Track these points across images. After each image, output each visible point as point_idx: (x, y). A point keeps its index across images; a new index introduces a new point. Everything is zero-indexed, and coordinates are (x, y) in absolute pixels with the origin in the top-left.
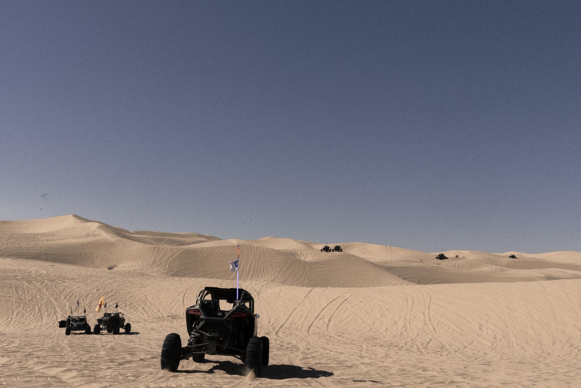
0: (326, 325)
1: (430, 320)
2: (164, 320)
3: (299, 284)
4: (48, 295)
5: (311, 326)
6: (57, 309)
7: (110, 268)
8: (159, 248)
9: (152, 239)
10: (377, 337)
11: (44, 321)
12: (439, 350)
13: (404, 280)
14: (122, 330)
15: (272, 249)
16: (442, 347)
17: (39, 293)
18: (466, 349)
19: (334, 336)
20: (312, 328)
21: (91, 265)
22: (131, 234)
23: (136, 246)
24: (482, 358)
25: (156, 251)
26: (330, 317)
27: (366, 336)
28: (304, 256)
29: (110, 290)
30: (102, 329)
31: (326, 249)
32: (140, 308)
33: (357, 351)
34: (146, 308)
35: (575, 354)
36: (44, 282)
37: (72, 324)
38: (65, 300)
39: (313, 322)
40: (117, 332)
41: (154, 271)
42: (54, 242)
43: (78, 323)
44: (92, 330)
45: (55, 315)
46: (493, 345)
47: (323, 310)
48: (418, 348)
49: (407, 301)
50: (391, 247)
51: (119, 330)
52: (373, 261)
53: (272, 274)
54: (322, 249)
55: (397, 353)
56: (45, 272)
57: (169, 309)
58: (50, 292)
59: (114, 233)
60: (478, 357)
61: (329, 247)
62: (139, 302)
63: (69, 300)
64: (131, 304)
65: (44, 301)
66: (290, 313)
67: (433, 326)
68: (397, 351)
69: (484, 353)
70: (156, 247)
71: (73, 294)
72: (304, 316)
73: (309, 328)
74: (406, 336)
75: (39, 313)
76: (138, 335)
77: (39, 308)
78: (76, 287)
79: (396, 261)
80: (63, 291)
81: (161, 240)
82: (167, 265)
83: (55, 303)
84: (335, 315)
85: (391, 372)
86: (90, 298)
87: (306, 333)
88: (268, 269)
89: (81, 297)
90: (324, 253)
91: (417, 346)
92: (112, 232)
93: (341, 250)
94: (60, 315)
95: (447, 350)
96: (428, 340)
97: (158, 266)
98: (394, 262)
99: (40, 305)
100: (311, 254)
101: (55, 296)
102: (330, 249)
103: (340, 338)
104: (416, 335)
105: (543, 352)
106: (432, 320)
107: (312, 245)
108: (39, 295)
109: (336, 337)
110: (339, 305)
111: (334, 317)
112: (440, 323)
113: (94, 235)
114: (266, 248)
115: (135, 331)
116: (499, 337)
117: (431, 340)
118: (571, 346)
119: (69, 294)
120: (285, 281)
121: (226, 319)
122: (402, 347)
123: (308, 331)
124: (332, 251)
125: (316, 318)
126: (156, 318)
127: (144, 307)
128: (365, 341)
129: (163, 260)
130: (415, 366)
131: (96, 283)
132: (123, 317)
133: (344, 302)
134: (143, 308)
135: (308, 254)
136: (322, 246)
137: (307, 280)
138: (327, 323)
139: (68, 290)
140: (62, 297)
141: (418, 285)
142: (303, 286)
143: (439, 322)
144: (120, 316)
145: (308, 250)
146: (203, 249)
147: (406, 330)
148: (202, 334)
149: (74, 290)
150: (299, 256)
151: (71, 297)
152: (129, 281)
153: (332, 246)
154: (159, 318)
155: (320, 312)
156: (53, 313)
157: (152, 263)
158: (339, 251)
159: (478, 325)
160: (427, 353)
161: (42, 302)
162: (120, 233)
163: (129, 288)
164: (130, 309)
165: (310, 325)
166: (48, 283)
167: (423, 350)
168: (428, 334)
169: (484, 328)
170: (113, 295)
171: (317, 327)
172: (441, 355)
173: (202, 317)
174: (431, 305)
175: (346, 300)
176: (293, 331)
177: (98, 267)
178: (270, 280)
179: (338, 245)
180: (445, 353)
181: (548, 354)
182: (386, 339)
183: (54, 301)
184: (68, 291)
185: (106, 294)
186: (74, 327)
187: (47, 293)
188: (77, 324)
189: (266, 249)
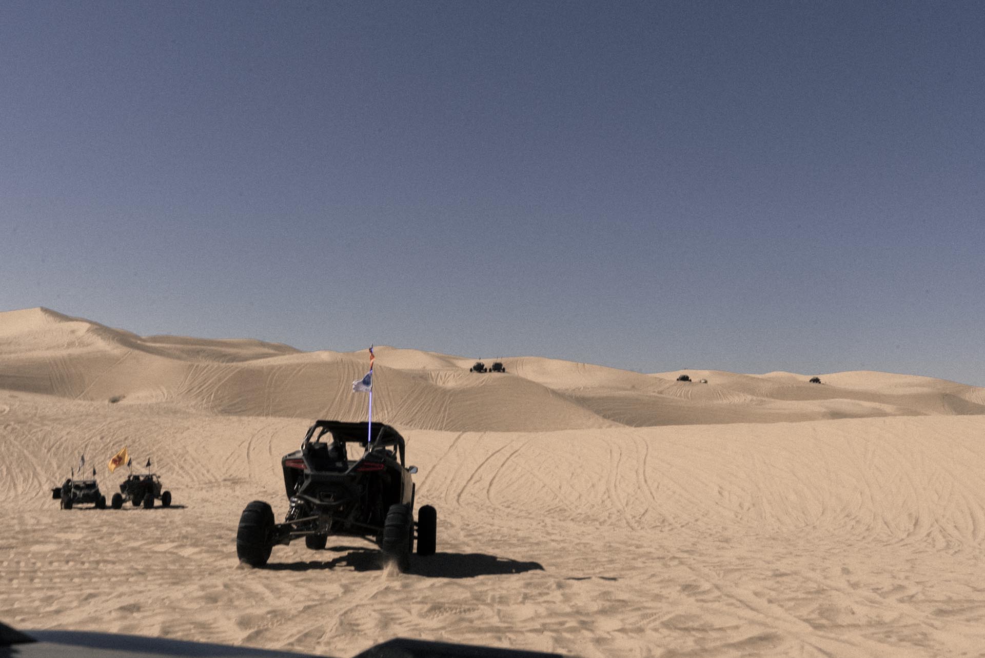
0: (485, 491)
1: (646, 481)
2: (219, 486)
3: (434, 426)
4: (19, 447)
5: (462, 492)
6: (39, 469)
7: (114, 401)
8: (197, 366)
9: (183, 351)
10: (566, 508)
11: (20, 489)
12: (658, 524)
13: (606, 420)
14: (158, 502)
15: (388, 367)
16: (663, 521)
17: (3, 444)
18: (698, 523)
19: (500, 507)
20: (463, 495)
21: (82, 395)
22: (144, 341)
23: (157, 363)
24: (719, 534)
25: (191, 372)
26: (491, 478)
27: (549, 506)
28: (442, 380)
29: (123, 437)
30: (125, 501)
31: (479, 368)
32: (177, 468)
33: (539, 526)
34: (187, 467)
35: (851, 527)
36: (8, 425)
37: (75, 494)
38: (49, 455)
39: (465, 486)
40: (149, 506)
41: (190, 405)
42: (13, 356)
43: (86, 491)
44: (109, 502)
45: (35, 480)
46: (737, 517)
47: (480, 467)
48: (628, 523)
49: (611, 453)
50: (584, 364)
51: (153, 502)
52: (552, 387)
53: (389, 409)
54: (472, 367)
55: (597, 528)
56: (7, 409)
57: (225, 469)
58: (21, 441)
59: (117, 340)
60: (714, 532)
61: (483, 365)
62: (174, 457)
63: (55, 455)
64: (161, 460)
65: (14, 456)
66: (427, 472)
67: (649, 489)
68: (598, 526)
69: (723, 527)
70: (193, 365)
71: (61, 445)
72: (451, 477)
73: (459, 495)
74: (609, 506)
75: (9, 476)
76: (186, 509)
77: (8, 468)
78: (64, 433)
79: (592, 388)
80: (44, 439)
81: (198, 352)
82: (211, 394)
83: (34, 460)
84: (499, 475)
85: (594, 548)
86: (91, 451)
87: (455, 503)
88: (383, 401)
89: (76, 449)
90: (476, 374)
91: (626, 519)
92: (113, 339)
93: (504, 370)
94: (45, 479)
95: (670, 524)
96: (643, 511)
97: (197, 396)
98: (589, 388)
99: (8, 463)
100: (454, 376)
101: (31, 448)
102: (484, 368)
103: (509, 510)
104: (624, 505)
105: (807, 525)
106: (649, 482)
107: (455, 362)
108: (5, 446)
109: (503, 509)
110: (505, 459)
111: (497, 479)
112: (660, 487)
113: (82, 344)
114: (378, 366)
115: (177, 504)
116: (746, 505)
117: (646, 511)
118: (847, 516)
119: (53, 445)
120: (412, 420)
121: (348, 475)
122: (605, 521)
123: (458, 501)
124: (488, 370)
125: (469, 480)
126: (206, 484)
127: (184, 465)
128: (548, 514)
129: (204, 386)
130: (625, 543)
131: (98, 426)
132: (158, 480)
133: (513, 454)
134: (182, 468)
135: (449, 377)
136: (472, 363)
137: (447, 420)
138: (488, 488)
139: (53, 438)
140: (44, 449)
141: (627, 427)
142: (441, 429)
143: (659, 483)
144: (155, 479)
145: (448, 370)
146: (272, 368)
147: (609, 497)
148: (308, 502)
149: (62, 438)
150: (435, 380)
151: (58, 449)
152: (154, 422)
153: (488, 363)
154: (210, 482)
155: (477, 471)
156: (32, 476)
157: (186, 392)
158: (499, 371)
159: (716, 489)
160: (642, 528)
161: (11, 458)
162: (125, 339)
163: (155, 435)
164: (159, 468)
165: (460, 491)
166: (16, 426)
167: (636, 525)
168: (642, 503)
169: (726, 494)
170: (130, 446)
171: (472, 494)
172: (661, 531)
173: (308, 471)
174: (648, 458)
175: (514, 453)
176: (435, 499)
177: (92, 399)
178: (387, 420)
179: (499, 361)
180: (667, 529)
181: (814, 527)
182: (579, 511)
183: (30, 457)
184: (52, 441)
185: (117, 445)
186: (79, 498)
187: (16, 443)
188: (82, 492)
189: (379, 368)
